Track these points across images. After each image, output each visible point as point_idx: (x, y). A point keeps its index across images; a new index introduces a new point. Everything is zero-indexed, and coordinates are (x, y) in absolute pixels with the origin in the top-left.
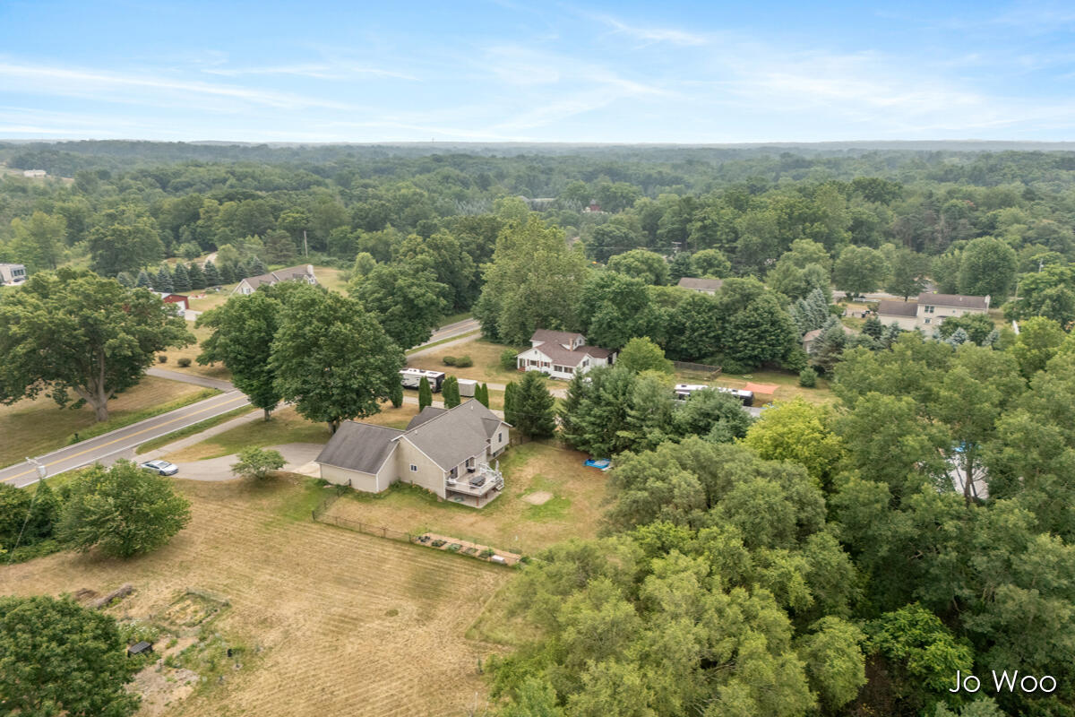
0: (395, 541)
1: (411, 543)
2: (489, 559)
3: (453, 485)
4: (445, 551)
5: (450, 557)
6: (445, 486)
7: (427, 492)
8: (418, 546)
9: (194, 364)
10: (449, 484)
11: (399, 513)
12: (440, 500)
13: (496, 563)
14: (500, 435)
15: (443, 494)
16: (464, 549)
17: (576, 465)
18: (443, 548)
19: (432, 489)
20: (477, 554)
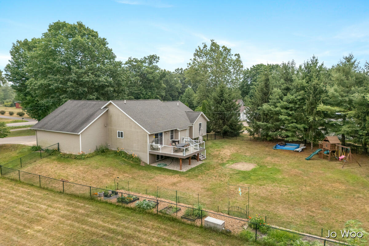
0: (73, 196)
1: (92, 198)
2: (198, 223)
3: (158, 149)
4: (133, 210)
5: (138, 217)
6: (148, 150)
7: (131, 157)
8: (101, 202)
9: (15, 115)
10: (152, 148)
11: (94, 172)
12: (142, 164)
13: (212, 230)
14: (200, 124)
15: (146, 159)
16: (161, 207)
17: (267, 149)
18: (132, 205)
19: (136, 154)
20: (180, 215)
